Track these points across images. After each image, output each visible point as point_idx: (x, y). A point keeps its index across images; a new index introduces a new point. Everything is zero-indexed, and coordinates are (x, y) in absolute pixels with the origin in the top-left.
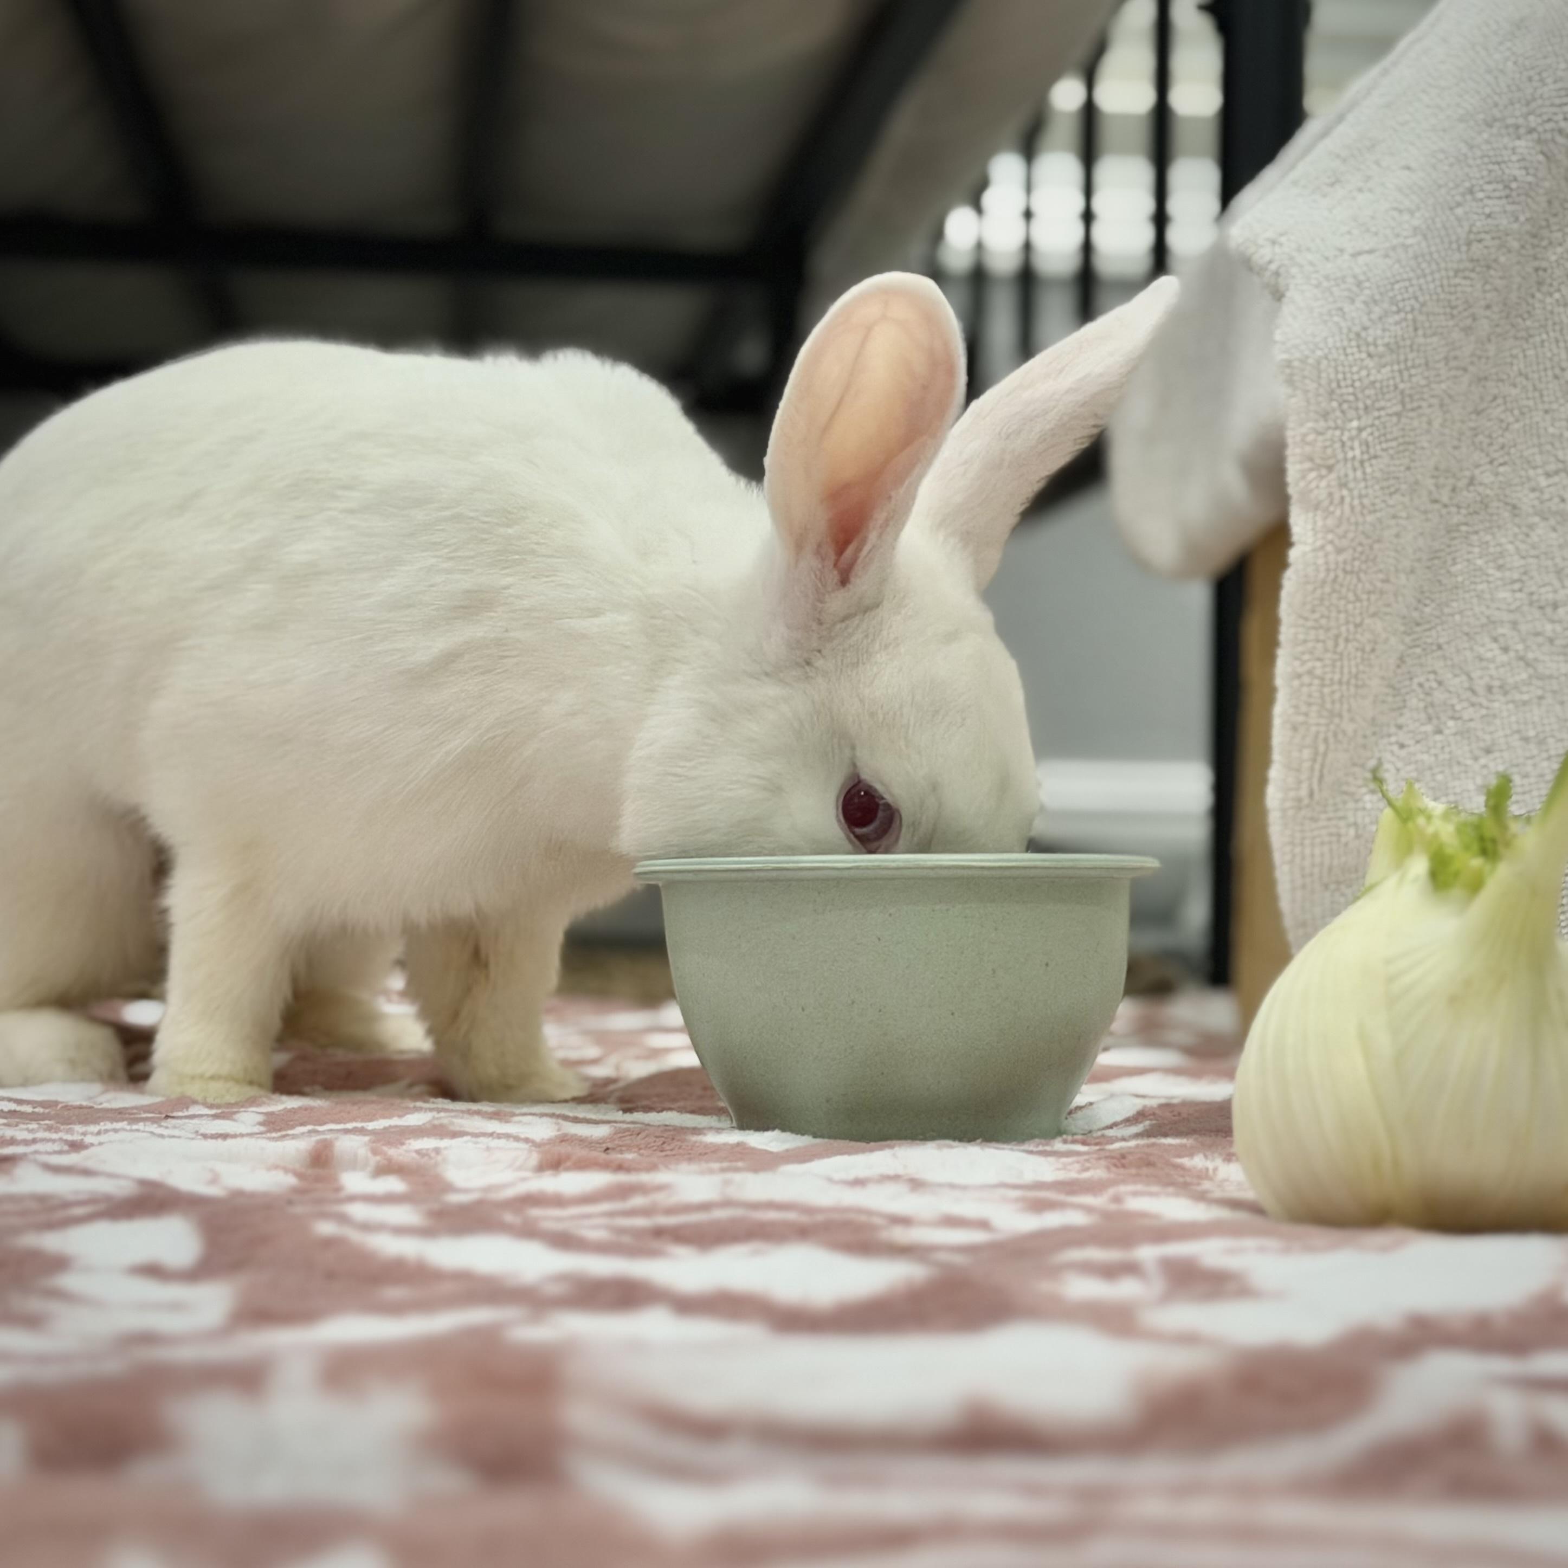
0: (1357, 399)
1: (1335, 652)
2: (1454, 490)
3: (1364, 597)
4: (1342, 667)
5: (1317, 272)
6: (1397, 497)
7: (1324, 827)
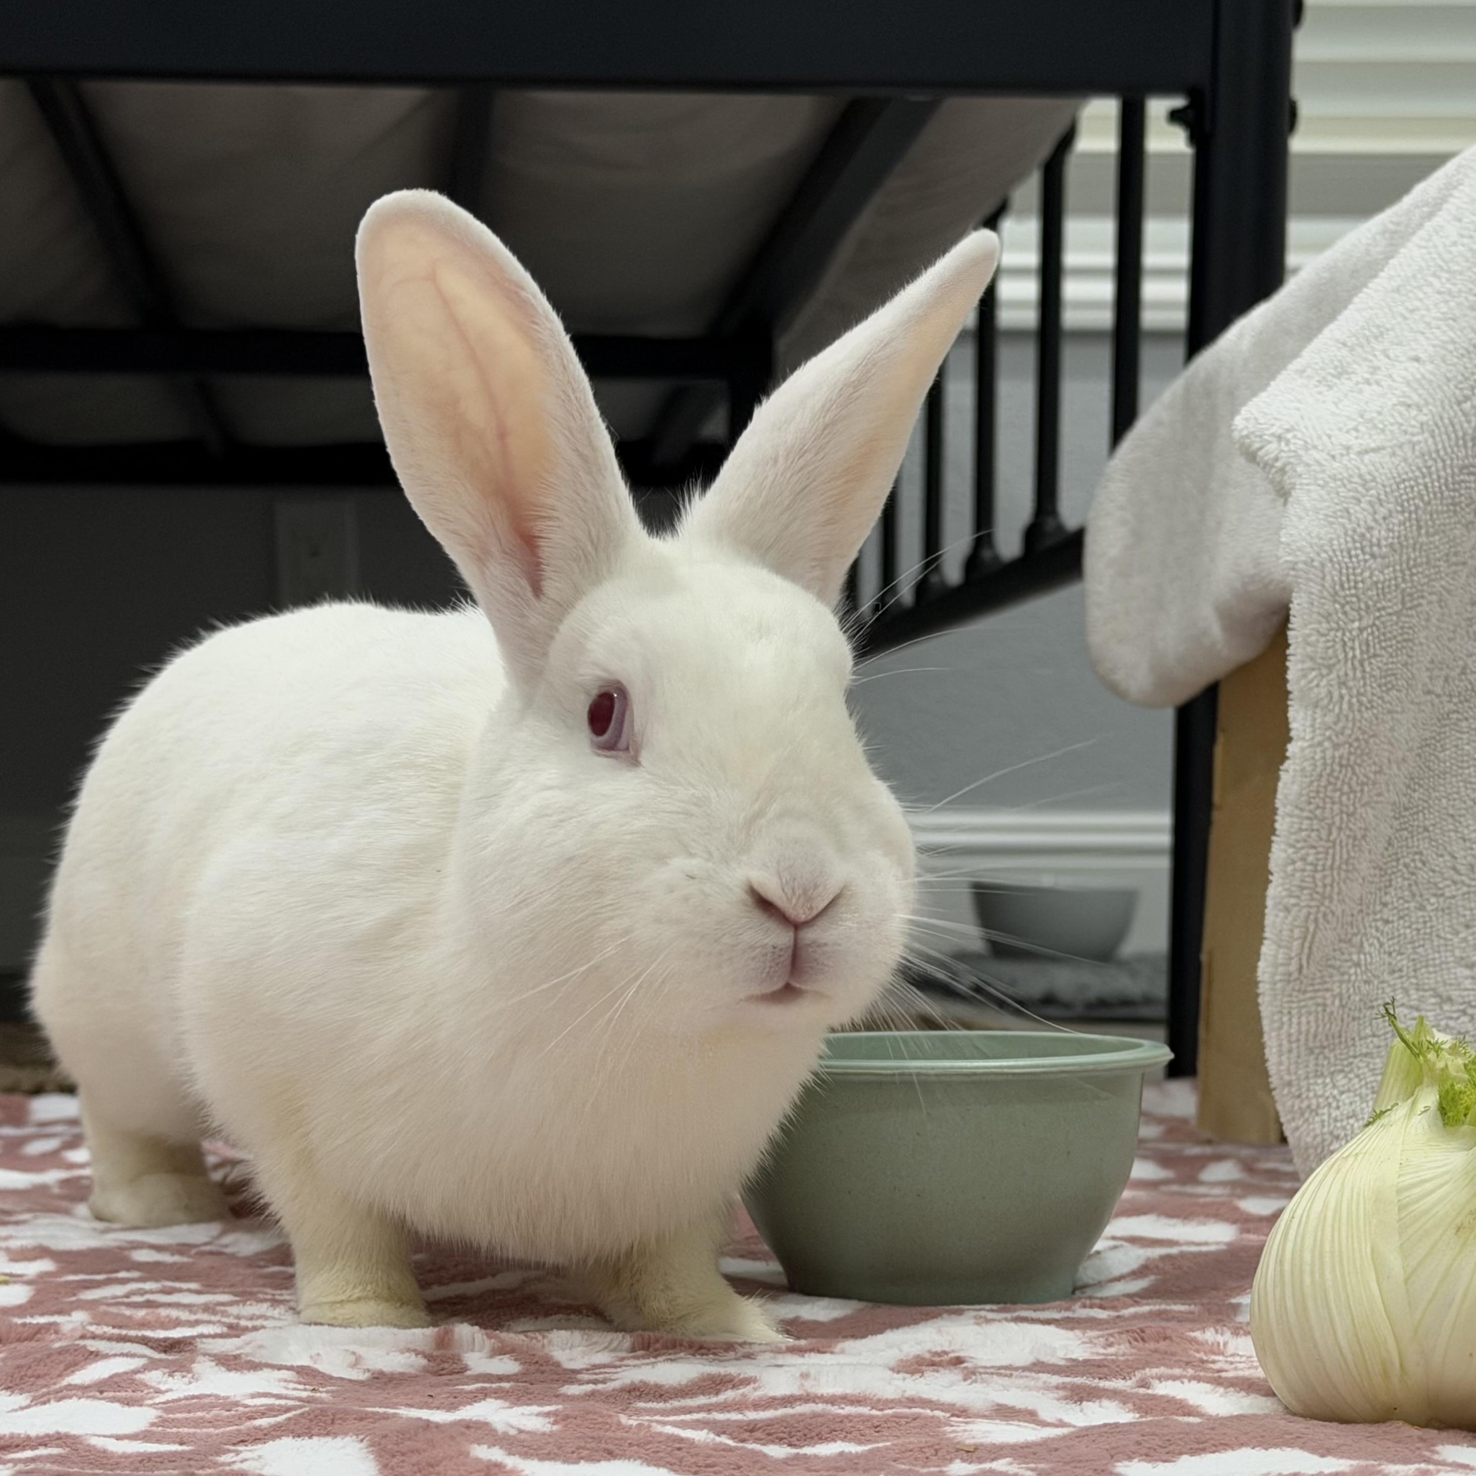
0: (1359, 600)
1: (1328, 840)
2: (1446, 679)
3: (1358, 788)
4: (1334, 856)
5: (1323, 471)
6: (1394, 693)
7: (1311, 998)
